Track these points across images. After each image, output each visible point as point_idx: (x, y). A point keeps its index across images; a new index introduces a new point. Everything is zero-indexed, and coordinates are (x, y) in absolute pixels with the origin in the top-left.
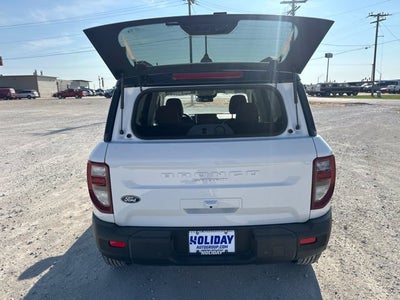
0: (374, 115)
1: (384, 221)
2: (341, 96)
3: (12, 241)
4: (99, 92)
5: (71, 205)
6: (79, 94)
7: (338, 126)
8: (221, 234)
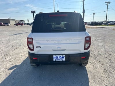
0: (106, 30)
1: (106, 56)
2: (97, 25)
3: (6, 61)
4: (28, 24)
5: (21, 53)
6: (22, 24)
7: (95, 33)
8: (61, 56)
